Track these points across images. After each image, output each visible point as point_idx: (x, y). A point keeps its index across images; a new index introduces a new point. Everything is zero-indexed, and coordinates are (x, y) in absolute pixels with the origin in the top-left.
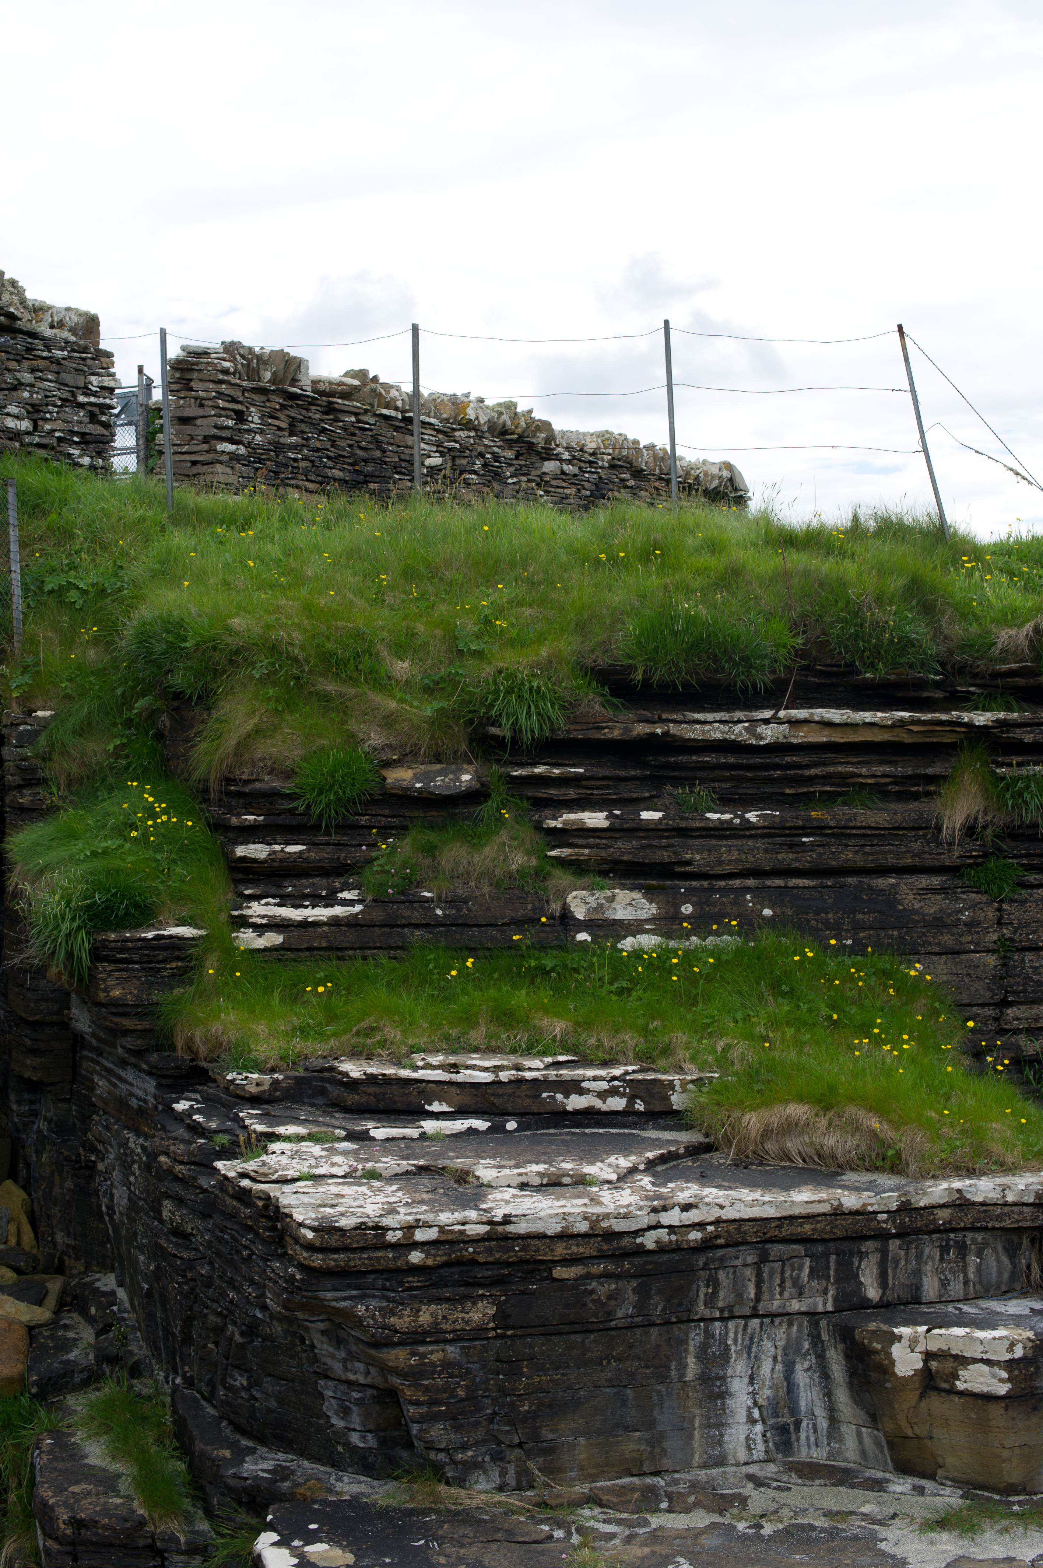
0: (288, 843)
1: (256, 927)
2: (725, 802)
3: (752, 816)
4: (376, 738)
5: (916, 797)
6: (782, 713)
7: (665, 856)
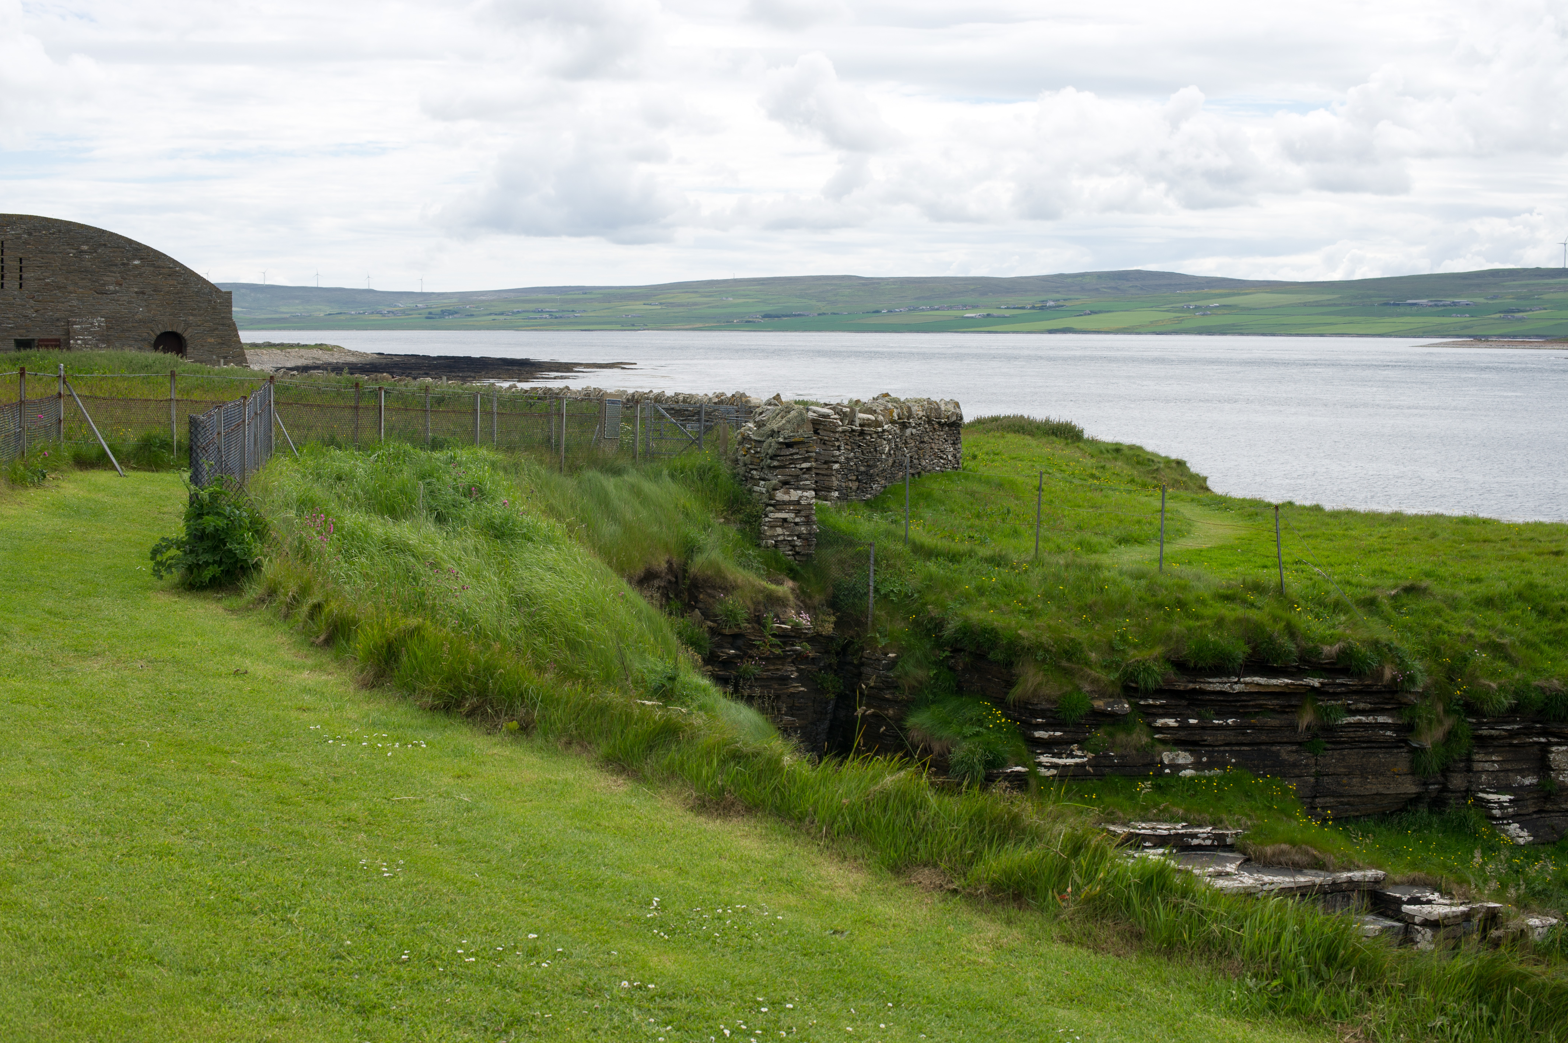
0: (1054, 731)
1: (1045, 767)
2: (1219, 715)
3: (1230, 721)
4: (1087, 688)
5: (1287, 713)
6: (1242, 680)
7: (1197, 738)
